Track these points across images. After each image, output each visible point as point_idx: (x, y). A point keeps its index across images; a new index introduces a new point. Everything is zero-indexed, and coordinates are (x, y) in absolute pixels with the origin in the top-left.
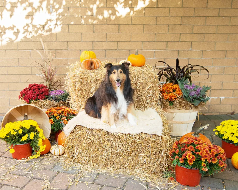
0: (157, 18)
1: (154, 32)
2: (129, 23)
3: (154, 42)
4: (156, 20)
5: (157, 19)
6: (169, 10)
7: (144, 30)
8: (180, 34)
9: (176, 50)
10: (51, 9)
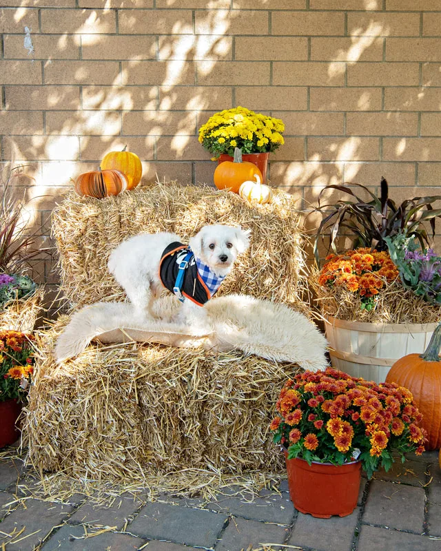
0: (347, 65)
1: (340, 109)
2: (265, 81)
3: (341, 138)
4: (347, 74)
5: (347, 69)
6: (382, 44)
7: (309, 101)
8: (420, 113)
9: (409, 162)
10: (28, 41)
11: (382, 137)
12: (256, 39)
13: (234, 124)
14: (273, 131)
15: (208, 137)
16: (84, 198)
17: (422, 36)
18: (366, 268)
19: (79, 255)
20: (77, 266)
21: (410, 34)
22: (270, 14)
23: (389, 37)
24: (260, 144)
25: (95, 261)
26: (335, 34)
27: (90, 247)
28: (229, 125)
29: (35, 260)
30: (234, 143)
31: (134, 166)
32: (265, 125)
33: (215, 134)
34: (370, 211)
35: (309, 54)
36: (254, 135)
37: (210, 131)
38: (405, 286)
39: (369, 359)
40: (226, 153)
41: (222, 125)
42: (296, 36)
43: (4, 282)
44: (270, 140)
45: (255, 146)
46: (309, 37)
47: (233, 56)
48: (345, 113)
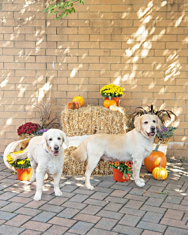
0: (143, 72)
3: (141, 93)
9: (162, 100)
10: (53, 65)
11: (153, 92)
12: (117, 64)
13: (109, 89)
14: (120, 91)
15: (102, 92)
16: (69, 109)
17: (165, 63)
19: (68, 124)
20: (67, 127)
21: (162, 63)
22: (121, 57)
23: (155, 64)
24: (116, 95)
25: (72, 125)
26: (140, 63)
30: (109, 95)
31: (82, 100)
32: (118, 89)
33: (104, 92)
36: (115, 92)
40: (107, 97)
41: (106, 89)
44: (119, 94)
45: (115, 95)
47: (110, 69)
48: (142, 85)
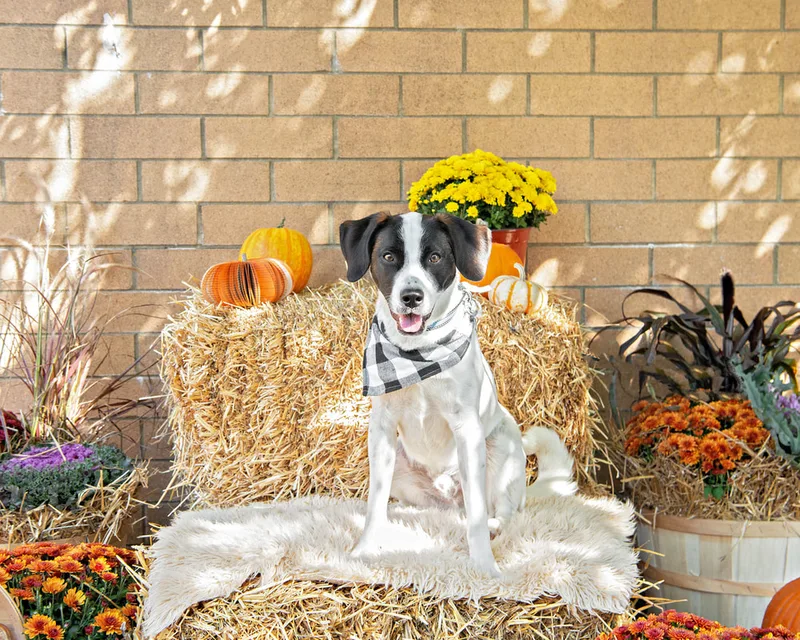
0: (656, 80)
1: (645, 155)
2: (518, 108)
3: (647, 205)
4: (656, 94)
5: (656, 87)
6: (716, 42)
7: (592, 142)
8: (780, 161)
12: (502, 36)
13: (471, 178)
14: (539, 190)
15: (426, 202)
16: (218, 308)
17: (783, 29)
18: (711, 425)
19: (210, 407)
20: (208, 427)
21: (765, 25)
23: (728, 31)
24: (518, 212)
25: (239, 417)
26: (636, 27)
27: (231, 393)
28: (463, 180)
29: (127, 418)
30: (473, 212)
31: (299, 254)
32: (524, 180)
33: (438, 196)
34: (704, 326)
35: (593, 61)
36: (508, 198)
37: (429, 192)
38: (782, 455)
39: (718, 584)
41: (451, 181)
42: (570, 30)
43: (76, 457)
44: (534, 206)
45: (509, 217)
46: (593, 32)
47: (464, 65)
48: (654, 162)
